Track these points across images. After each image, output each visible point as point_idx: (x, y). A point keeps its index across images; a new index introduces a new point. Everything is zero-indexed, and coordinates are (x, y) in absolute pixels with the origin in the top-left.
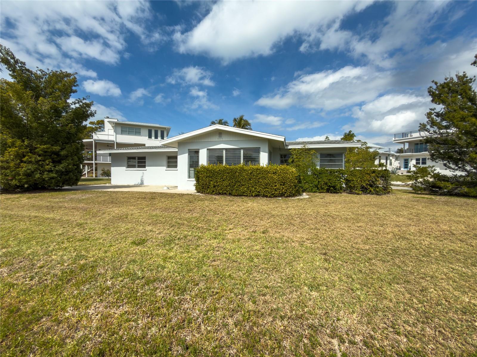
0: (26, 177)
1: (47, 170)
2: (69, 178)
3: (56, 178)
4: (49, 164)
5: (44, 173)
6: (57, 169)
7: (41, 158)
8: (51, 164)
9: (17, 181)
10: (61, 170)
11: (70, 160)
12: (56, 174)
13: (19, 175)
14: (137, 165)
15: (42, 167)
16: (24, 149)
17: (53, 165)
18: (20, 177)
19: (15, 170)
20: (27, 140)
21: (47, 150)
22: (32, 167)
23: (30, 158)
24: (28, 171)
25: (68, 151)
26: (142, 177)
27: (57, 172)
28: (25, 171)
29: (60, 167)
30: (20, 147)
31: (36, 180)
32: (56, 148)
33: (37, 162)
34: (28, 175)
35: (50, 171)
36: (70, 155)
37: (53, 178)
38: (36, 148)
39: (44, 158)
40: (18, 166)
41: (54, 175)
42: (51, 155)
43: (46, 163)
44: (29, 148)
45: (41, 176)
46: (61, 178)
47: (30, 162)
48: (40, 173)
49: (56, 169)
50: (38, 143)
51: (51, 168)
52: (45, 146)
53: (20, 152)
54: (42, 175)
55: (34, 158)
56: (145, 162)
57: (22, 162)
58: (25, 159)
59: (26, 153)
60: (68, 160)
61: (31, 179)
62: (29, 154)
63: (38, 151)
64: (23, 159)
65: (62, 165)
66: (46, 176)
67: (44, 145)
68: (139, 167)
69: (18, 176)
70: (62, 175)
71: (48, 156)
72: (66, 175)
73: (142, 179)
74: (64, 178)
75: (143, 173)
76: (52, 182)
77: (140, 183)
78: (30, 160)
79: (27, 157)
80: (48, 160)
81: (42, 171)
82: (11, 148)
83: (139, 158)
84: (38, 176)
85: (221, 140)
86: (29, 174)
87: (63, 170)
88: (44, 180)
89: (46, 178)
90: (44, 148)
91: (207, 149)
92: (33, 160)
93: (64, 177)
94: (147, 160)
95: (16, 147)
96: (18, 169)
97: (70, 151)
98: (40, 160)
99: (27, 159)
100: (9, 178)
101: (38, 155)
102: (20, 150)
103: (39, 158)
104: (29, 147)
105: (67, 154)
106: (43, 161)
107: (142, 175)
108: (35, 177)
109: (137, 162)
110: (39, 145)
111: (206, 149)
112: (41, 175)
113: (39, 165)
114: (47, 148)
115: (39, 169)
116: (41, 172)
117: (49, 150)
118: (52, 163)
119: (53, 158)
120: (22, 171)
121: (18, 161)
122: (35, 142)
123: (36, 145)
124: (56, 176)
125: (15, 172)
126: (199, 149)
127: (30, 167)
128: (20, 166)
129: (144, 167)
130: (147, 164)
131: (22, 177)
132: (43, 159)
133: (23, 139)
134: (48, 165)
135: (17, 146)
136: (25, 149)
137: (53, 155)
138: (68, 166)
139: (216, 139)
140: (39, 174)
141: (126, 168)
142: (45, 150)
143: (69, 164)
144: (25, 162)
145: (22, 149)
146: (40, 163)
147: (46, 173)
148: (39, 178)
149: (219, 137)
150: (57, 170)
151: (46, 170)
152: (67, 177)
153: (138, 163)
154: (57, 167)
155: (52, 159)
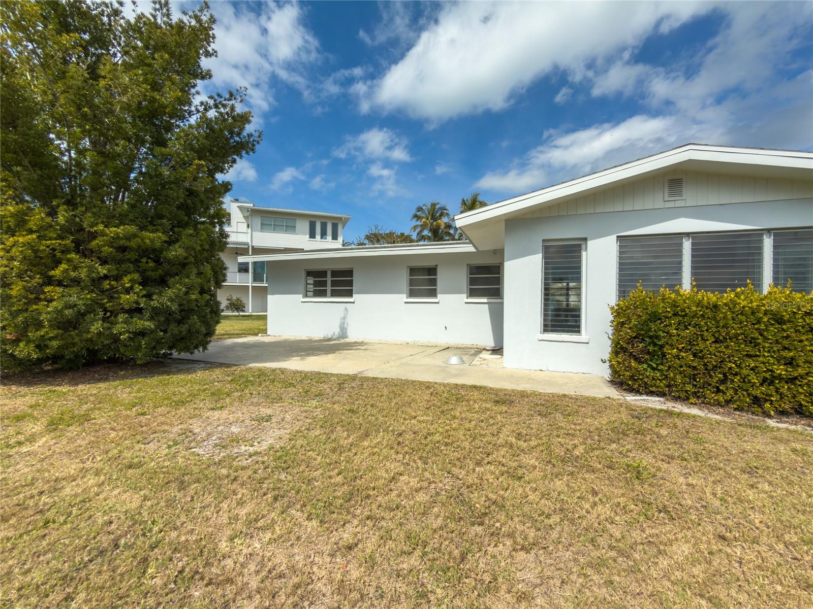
0: (60, 331)
1: (127, 307)
2: (189, 331)
3: (152, 332)
4: (132, 288)
5: (116, 316)
6: (154, 303)
7: (109, 271)
8: (138, 288)
9: (32, 346)
10: (167, 306)
11: (193, 276)
12: (151, 319)
13: (39, 325)
14: (329, 288)
15: (111, 298)
16: (56, 239)
17: (145, 292)
18: (42, 332)
19: (27, 310)
20: (65, 207)
21: (128, 244)
22: (80, 299)
23: (75, 268)
24: (66, 312)
25: (187, 249)
26: (344, 319)
27: (156, 313)
28: (59, 312)
29: (166, 298)
30: (42, 232)
31: (91, 340)
32: (153, 237)
33: (97, 282)
34: (67, 325)
35: (136, 311)
36: (192, 260)
37: (142, 333)
38: (93, 236)
39: (117, 269)
40: (35, 296)
41: (147, 323)
42: (137, 261)
43: (123, 285)
44: (71, 238)
45: (109, 328)
46: (165, 331)
47: (76, 282)
48: (104, 320)
49: (152, 303)
50: (100, 220)
51: (137, 303)
52: (120, 230)
53: (42, 248)
54: (112, 323)
55: (85, 270)
56: (350, 283)
57: (49, 281)
58: (57, 273)
59: (63, 252)
60: (188, 277)
61: (77, 340)
62: (69, 256)
63: (100, 247)
64: (52, 273)
65: (170, 292)
66: (121, 327)
67: (117, 226)
68: (335, 294)
69: (37, 330)
70: (168, 325)
71: (131, 262)
72: (180, 322)
73: (344, 323)
74: (176, 331)
75: (346, 309)
76: (140, 346)
77: (337, 333)
78: (73, 274)
79: (63, 266)
80: (129, 277)
81: (111, 312)
82: (13, 235)
83: (335, 273)
84: (96, 327)
85: (678, 204)
86: (69, 322)
87: (175, 307)
88: (116, 339)
89: (121, 334)
90: (117, 237)
91: (618, 237)
92: (83, 276)
93: (174, 328)
94: (355, 279)
95: (31, 232)
96: (35, 307)
97: (194, 249)
98: (106, 277)
99: (66, 271)
100: (8, 337)
101: (99, 258)
102: (44, 242)
103: (103, 270)
104: (71, 234)
105: (186, 258)
106: (117, 278)
107: (343, 315)
108: (88, 332)
109: (329, 283)
110: (101, 227)
111: (614, 237)
112: (106, 325)
113: (103, 291)
114: (128, 238)
115: (102, 306)
116: (108, 314)
117: (133, 244)
118: (140, 284)
119: (145, 270)
120: (46, 312)
121: (38, 279)
122: (90, 214)
123: (92, 227)
124: (153, 326)
125: (26, 315)
126: (585, 239)
127: (74, 299)
128: (42, 297)
129: (350, 294)
130: (354, 288)
131: (47, 333)
132: (115, 273)
133: (54, 203)
134: (128, 291)
135: (34, 228)
136: (61, 237)
137: (144, 260)
138: (187, 293)
139: (657, 200)
140: (100, 322)
141: (303, 297)
142: (122, 242)
143: (189, 289)
144: (60, 283)
145: (50, 239)
146: (106, 285)
147: (121, 317)
148: (100, 334)
149: (671, 195)
150: (154, 309)
151: (123, 309)
152: (184, 328)
153: (332, 286)
154: (155, 297)
155: (142, 273)
